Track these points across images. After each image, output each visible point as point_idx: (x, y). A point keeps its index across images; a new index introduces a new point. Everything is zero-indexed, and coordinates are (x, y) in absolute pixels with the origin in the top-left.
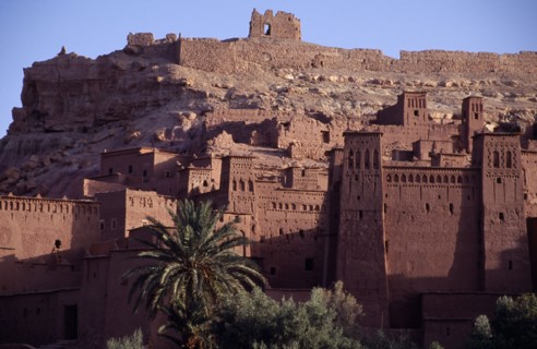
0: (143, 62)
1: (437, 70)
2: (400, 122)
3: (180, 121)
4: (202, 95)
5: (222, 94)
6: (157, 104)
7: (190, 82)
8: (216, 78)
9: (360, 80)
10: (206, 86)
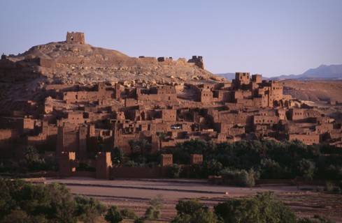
0: (29, 64)
1: (119, 63)
2: (97, 90)
3: (40, 86)
4: (46, 77)
5: (52, 76)
6: (33, 78)
7: (43, 73)
8: (50, 70)
9: (95, 68)
10: (47, 74)
